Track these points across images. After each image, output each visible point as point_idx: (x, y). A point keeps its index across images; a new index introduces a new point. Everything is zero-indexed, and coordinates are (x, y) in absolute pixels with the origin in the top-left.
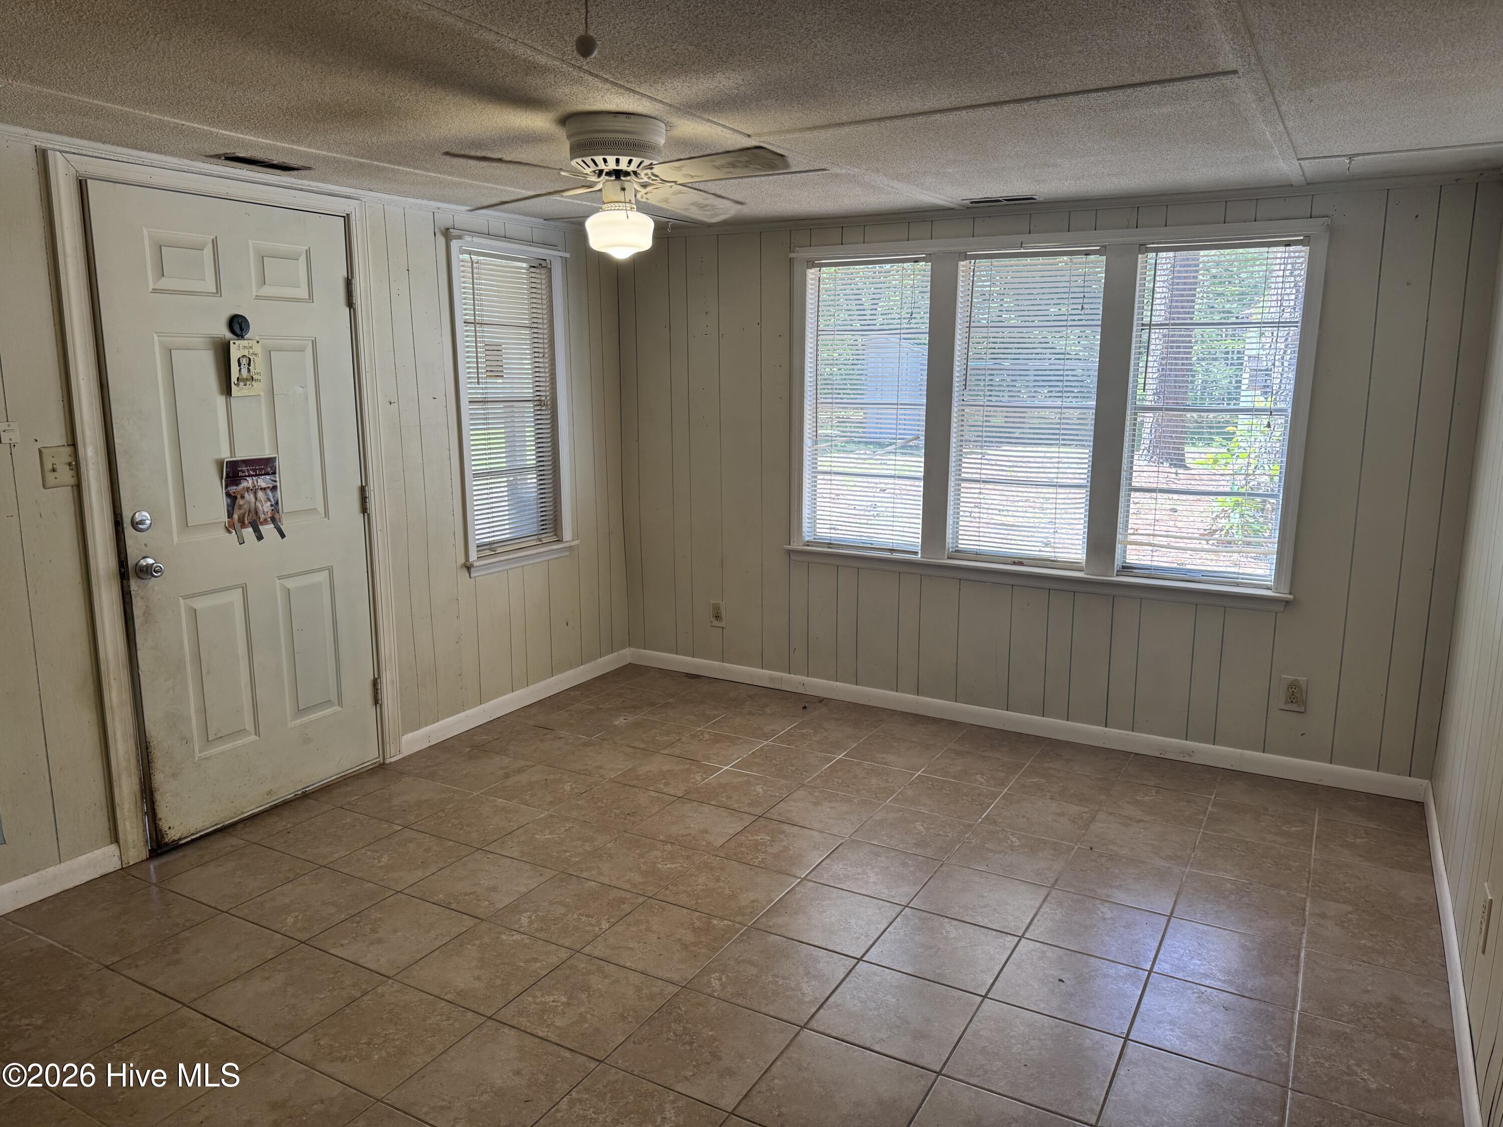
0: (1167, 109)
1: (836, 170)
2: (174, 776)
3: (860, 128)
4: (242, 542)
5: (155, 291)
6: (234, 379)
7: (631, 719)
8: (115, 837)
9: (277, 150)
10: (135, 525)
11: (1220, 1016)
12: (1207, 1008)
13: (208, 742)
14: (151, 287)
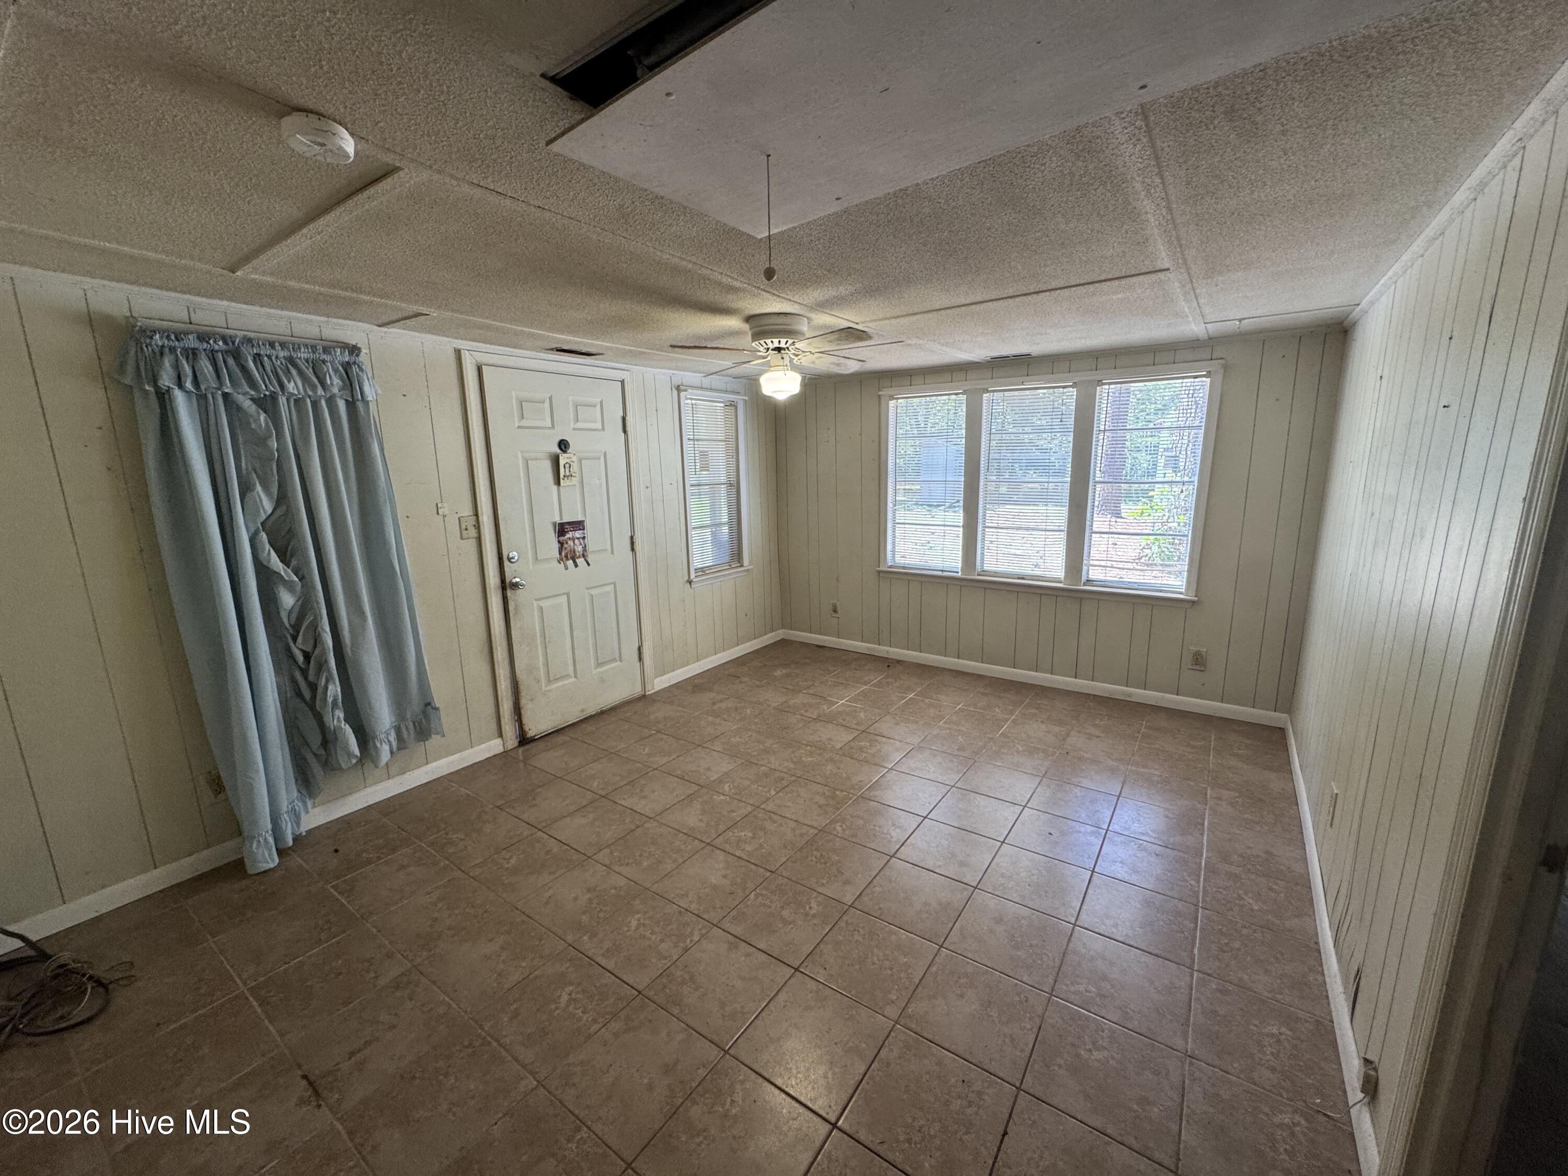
0: (1120, 296)
1: (910, 342)
2: (532, 700)
3: (926, 316)
4: (566, 569)
5: (519, 427)
6: (562, 476)
7: (784, 671)
8: (501, 735)
9: (585, 345)
10: (509, 559)
11: (1153, 859)
12: (1144, 854)
13: (549, 681)
14: (517, 425)
